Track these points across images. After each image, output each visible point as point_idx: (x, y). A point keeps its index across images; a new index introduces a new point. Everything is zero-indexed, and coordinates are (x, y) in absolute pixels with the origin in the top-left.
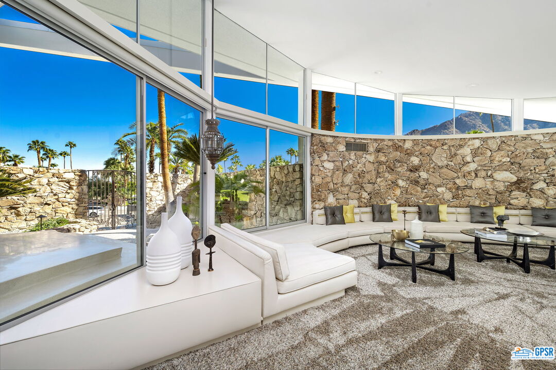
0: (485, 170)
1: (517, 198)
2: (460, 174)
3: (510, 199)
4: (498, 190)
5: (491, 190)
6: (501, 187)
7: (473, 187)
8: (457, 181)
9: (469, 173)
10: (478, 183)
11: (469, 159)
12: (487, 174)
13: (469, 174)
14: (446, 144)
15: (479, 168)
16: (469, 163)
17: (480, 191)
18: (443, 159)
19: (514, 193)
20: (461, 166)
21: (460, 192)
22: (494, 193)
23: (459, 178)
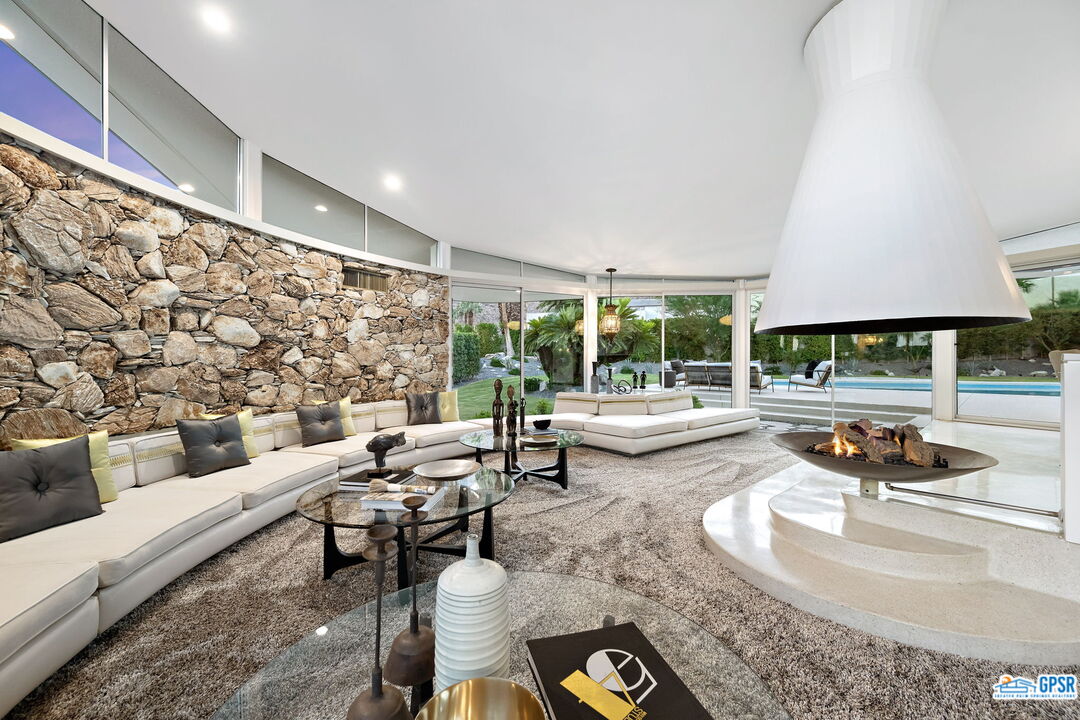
0: (194, 309)
1: (260, 386)
2: (128, 314)
3: (247, 390)
4: (224, 368)
5: (209, 369)
6: (229, 358)
7: (167, 360)
8: (121, 338)
9: (157, 311)
10: (179, 345)
11: (154, 262)
12: (199, 323)
13: (158, 316)
14: (79, 187)
15: (184, 300)
16: (154, 278)
17: (185, 370)
18: (71, 244)
19: (255, 374)
20: (131, 286)
21: (128, 378)
22: (217, 377)
23: (125, 328)
